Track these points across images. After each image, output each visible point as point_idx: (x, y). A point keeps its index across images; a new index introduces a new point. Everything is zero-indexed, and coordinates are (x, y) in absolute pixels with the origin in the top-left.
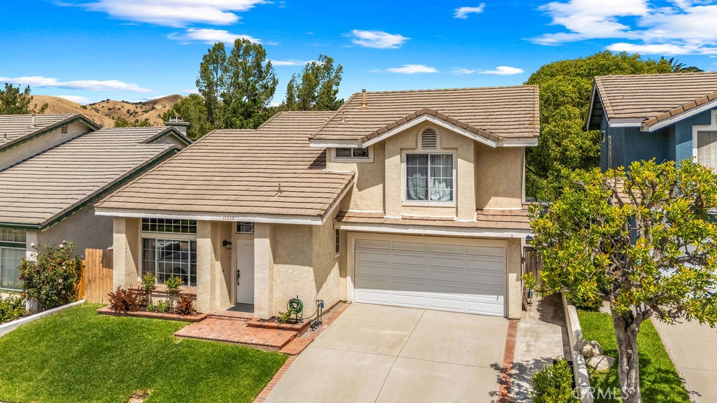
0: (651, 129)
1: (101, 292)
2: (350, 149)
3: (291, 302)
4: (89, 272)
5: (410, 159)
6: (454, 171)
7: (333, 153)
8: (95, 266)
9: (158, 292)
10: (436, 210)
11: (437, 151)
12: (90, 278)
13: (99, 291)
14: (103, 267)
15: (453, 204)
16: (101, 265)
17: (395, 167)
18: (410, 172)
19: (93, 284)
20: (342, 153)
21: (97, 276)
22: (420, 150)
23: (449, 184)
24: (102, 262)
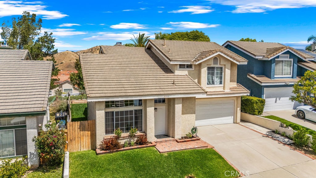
0: (269, 59)
1: (79, 145)
2: (185, 65)
3: (193, 129)
4: (70, 135)
5: (209, 68)
6: (223, 73)
7: (178, 66)
8: (75, 131)
9: (123, 137)
10: (217, 88)
11: (218, 66)
12: (72, 139)
13: (78, 144)
14: (80, 131)
15: (222, 85)
16: (79, 130)
17: (204, 71)
18: (208, 74)
19: (74, 142)
20: (182, 66)
21: (77, 137)
22: (212, 66)
23: (221, 78)
24: (80, 128)
